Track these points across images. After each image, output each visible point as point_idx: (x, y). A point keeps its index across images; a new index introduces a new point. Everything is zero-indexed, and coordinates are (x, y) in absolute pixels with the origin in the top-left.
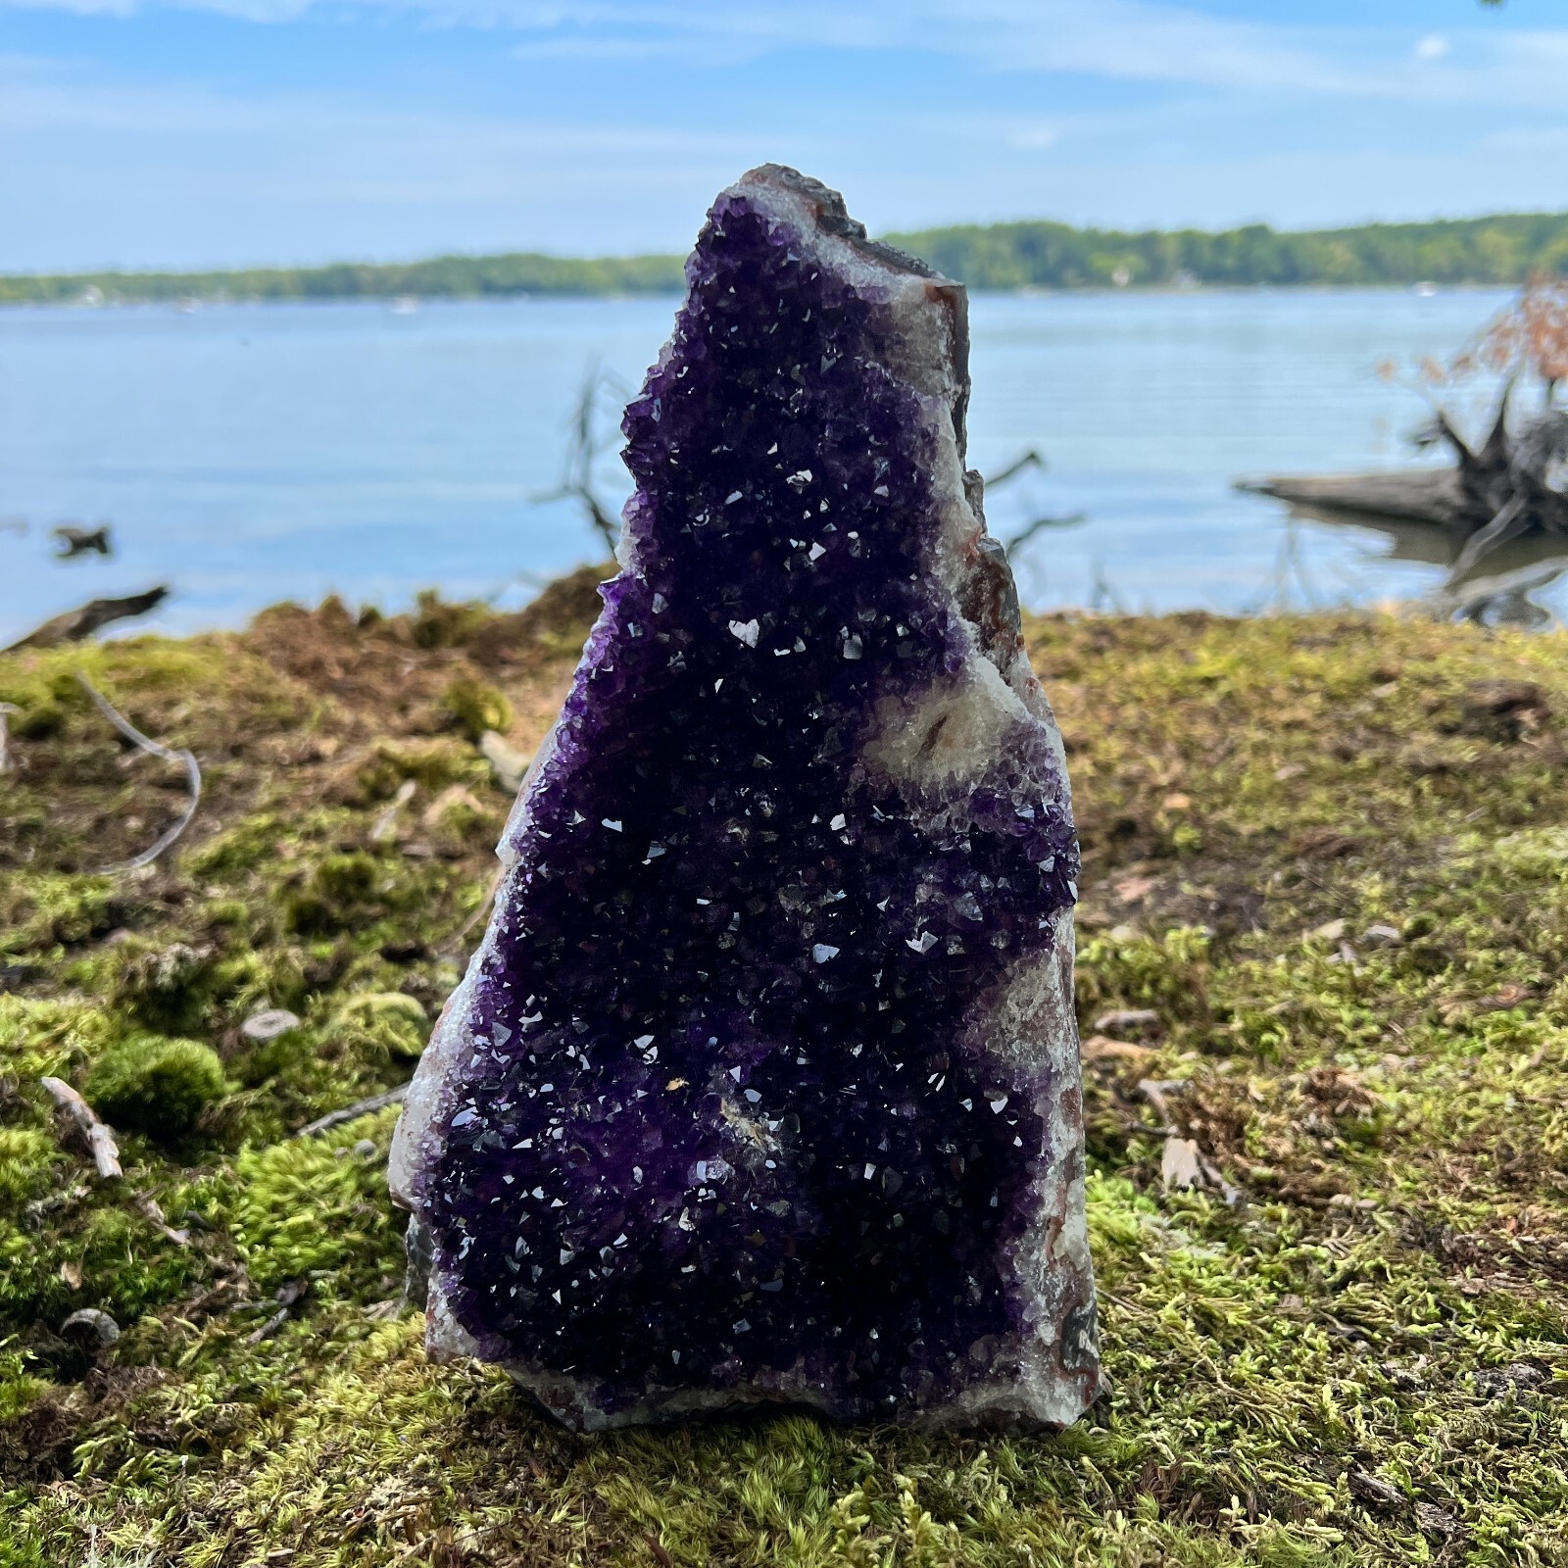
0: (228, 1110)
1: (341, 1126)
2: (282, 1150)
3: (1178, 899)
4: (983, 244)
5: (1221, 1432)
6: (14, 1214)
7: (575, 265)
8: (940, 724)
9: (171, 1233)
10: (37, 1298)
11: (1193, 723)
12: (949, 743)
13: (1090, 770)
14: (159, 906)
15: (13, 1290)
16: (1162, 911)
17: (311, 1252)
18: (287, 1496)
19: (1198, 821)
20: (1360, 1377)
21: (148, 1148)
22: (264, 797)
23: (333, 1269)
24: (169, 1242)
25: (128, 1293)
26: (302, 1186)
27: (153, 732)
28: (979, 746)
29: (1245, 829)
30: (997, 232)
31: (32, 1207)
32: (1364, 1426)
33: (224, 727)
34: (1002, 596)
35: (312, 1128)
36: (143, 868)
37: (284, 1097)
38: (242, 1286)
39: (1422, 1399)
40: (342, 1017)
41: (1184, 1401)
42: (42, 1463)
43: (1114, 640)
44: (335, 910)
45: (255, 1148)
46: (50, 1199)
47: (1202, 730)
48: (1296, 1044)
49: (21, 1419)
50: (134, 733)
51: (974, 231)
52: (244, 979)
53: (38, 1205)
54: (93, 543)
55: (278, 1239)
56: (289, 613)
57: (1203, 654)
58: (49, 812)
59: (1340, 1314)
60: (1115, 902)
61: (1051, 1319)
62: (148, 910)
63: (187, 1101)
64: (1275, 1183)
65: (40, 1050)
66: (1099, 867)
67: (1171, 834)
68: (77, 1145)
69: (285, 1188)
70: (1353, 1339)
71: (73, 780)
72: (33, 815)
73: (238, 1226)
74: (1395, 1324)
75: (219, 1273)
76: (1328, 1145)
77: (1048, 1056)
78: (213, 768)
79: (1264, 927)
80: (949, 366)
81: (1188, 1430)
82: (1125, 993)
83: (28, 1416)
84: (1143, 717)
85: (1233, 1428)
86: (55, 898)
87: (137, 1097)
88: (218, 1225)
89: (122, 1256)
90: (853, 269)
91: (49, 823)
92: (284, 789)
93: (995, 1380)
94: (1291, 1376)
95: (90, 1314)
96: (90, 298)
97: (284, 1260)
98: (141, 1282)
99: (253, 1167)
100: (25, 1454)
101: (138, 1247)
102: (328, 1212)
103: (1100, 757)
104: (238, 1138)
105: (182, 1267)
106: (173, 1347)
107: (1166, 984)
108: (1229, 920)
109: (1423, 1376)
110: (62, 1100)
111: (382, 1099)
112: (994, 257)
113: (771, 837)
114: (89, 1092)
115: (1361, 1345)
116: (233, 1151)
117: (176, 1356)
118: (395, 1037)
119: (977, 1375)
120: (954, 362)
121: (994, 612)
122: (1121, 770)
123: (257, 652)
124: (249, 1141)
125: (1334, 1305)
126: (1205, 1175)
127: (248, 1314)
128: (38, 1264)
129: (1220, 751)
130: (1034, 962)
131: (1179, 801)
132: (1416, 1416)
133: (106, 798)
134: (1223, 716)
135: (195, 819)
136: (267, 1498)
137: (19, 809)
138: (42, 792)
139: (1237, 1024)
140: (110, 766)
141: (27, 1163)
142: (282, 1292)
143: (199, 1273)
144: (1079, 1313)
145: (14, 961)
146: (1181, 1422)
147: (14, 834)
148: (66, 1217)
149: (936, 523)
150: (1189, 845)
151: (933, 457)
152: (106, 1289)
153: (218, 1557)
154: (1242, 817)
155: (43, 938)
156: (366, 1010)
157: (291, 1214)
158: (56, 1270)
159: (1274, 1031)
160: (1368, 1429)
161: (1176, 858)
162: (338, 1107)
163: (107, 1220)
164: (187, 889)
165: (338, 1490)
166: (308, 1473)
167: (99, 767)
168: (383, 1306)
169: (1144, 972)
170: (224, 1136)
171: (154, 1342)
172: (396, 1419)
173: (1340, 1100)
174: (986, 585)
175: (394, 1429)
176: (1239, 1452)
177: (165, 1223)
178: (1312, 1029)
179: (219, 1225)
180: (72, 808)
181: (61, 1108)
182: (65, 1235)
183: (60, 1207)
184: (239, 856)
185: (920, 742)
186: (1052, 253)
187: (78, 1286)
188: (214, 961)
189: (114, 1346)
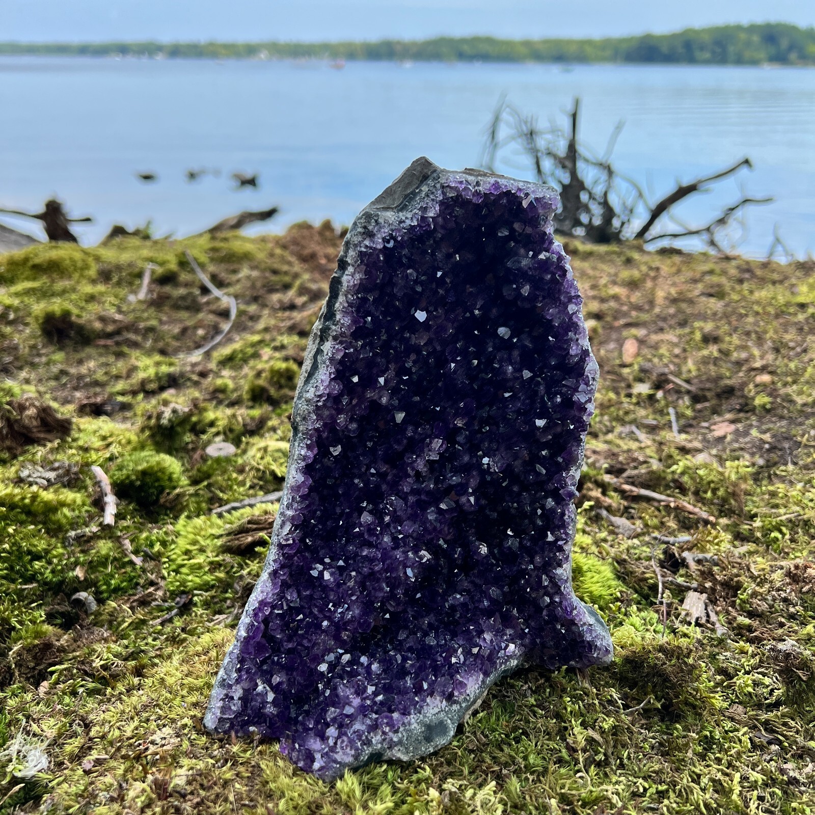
0: (178, 495)
1: (233, 512)
2: (199, 521)
3: (747, 439)
4: (743, 36)
5: (658, 792)
6: (61, 536)
7: (509, 44)
9: (133, 557)
10: (62, 582)
11: (786, 331)
13: (716, 354)
14: (195, 378)
15: (50, 576)
16: (736, 445)
17: (198, 580)
18: (118, 724)
19: (773, 393)
20: (763, 772)
21: (135, 510)
22: (261, 325)
23: (206, 591)
24: (131, 563)
25: (104, 587)
26: (203, 543)
27: (220, 284)
29: (800, 400)
30: (753, 29)
31: (69, 534)
32: (756, 805)
33: (253, 287)
35: (219, 510)
36: (196, 357)
37: (211, 491)
38: (160, 593)
39: (802, 793)
40: (252, 452)
41: (642, 766)
42: (40, 671)
43: (753, 275)
44: (273, 392)
45: (189, 517)
46: (79, 531)
47: (790, 336)
48: (793, 540)
49: (35, 646)
50: (210, 286)
51: (739, 28)
52: (212, 424)
53: (72, 534)
54: (251, 182)
55: (184, 570)
56: (305, 227)
57: (804, 289)
58: (161, 322)
59: (766, 723)
60: (709, 436)
62: (189, 379)
63: (156, 488)
64: (750, 629)
65: (97, 450)
66: (707, 413)
67: (753, 399)
68: (99, 504)
69: (194, 543)
70: (770, 743)
71: (176, 307)
72: (154, 323)
73: (166, 560)
74: (800, 739)
75: (152, 583)
76: (792, 610)
78: (243, 307)
79: (795, 464)
81: (638, 787)
82: (696, 493)
83: (37, 645)
84: (756, 324)
85: (667, 791)
86: (146, 368)
87: (132, 483)
88: (158, 557)
89: (106, 567)
91: (159, 328)
92: (272, 322)
94: (719, 761)
95: (83, 595)
96: (262, 56)
97: (183, 583)
98: (113, 582)
99: (182, 528)
100: (32, 664)
101: (115, 563)
102: (212, 559)
103: (724, 346)
104: (181, 511)
105: (134, 577)
106: (120, 619)
107: (721, 493)
108: (774, 456)
109: (808, 778)
110: (98, 479)
111: (259, 499)
112: (748, 44)
114: (111, 477)
115: (774, 748)
116: (176, 518)
117: (120, 624)
118: (274, 467)
122: (735, 355)
123: (284, 247)
124: (186, 514)
125: (764, 717)
126: (708, 616)
127: (160, 609)
128: (66, 564)
129: (799, 349)
131: (765, 378)
132: (794, 805)
133: (190, 317)
134: (806, 328)
135: (229, 332)
136: (110, 722)
137: (148, 319)
138: (160, 311)
139: (758, 523)
140: (194, 301)
141: (73, 510)
142: (178, 599)
143: (142, 581)
145: (120, 399)
146: (635, 780)
147: (143, 331)
148: (85, 542)
150: (763, 406)
152: (94, 584)
153: (77, 751)
154: (801, 393)
155: (135, 388)
156: (265, 449)
157: (193, 558)
158: (74, 570)
159: (781, 532)
160: (757, 808)
161: (754, 414)
162: (236, 500)
163: (104, 547)
164: (211, 371)
165: (143, 727)
166: (132, 713)
167: (189, 301)
168: (221, 617)
169: (709, 483)
170: (175, 509)
171: (111, 615)
172: (184, 693)
173: (807, 584)
175: (183, 697)
176: (665, 809)
177: (132, 552)
178: (806, 533)
179: (156, 557)
180: (171, 321)
181: (97, 484)
182: (82, 551)
183: (83, 536)
184: (240, 356)
186: (784, 43)
187: (82, 579)
188: (191, 414)
189: (92, 614)
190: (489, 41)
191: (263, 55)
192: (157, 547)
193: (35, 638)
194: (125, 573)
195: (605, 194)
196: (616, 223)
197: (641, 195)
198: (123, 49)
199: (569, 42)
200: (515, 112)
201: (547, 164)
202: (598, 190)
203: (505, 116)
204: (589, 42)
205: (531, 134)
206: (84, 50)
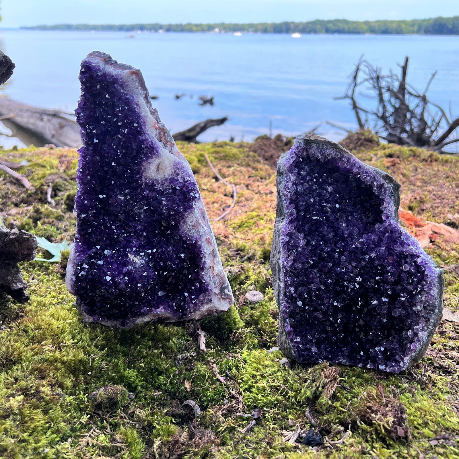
2: (256, 353)
8: (159, 165)
9: (220, 377)
12: (162, 169)
15: (170, 387)
17: (264, 399)
22: (254, 205)
23: (271, 408)
24: (218, 380)
25: (204, 398)
26: (263, 371)
28: (169, 168)
31: (178, 356)
34: (166, 135)
38: (240, 406)
45: (249, 349)
46: (184, 355)
49: (169, 442)
50: (219, 176)
54: (210, 102)
55: (254, 390)
61: (216, 288)
68: (193, 335)
69: (257, 370)
73: (241, 381)
75: (233, 397)
77: (199, 232)
80: (140, 88)
88: (235, 378)
89: (204, 383)
90: (113, 71)
93: (207, 303)
95: (191, 402)
98: (208, 394)
99: (247, 357)
101: (209, 380)
102: (271, 384)
104: (243, 344)
105: (222, 391)
106: (217, 423)
113: (128, 197)
116: (241, 349)
117: (217, 427)
119: (203, 303)
120: (141, 86)
121: (165, 139)
123: (254, 151)
124: (247, 346)
127: (242, 418)
128: (178, 379)
130: (191, 212)
141: (178, 339)
142: (253, 412)
143: (227, 395)
144: (224, 286)
148: (188, 363)
149: (145, 122)
151: (140, 108)
152: (197, 395)
157: (258, 381)
158: (183, 383)
163: (200, 368)
170: (239, 342)
171: (211, 420)
174: (162, 133)
177: (218, 373)
179: (233, 378)
182: (188, 370)
183: (186, 359)
185: (155, 170)
187: (189, 390)
188: (240, 274)
189: (198, 417)
190: (345, 22)
191: (217, 30)
192: (234, 370)
193: (168, 436)
194: (215, 388)
195: (422, 114)
196: (428, 131)
197: (444, 114)
198: (142, 28)
199: (392, 22)
200: (368, 66)
201: (386, 96)
202: (418, 111)
203: (362, 67)
204: (404, 22)
205: (378, 78)
206: (121, 28)
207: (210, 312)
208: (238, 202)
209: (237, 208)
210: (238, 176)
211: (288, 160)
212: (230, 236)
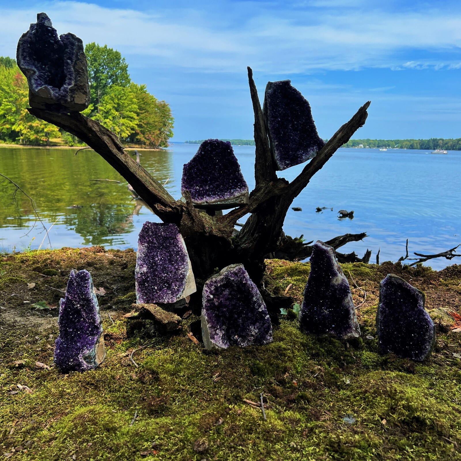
0: (363, 346)
2: (368, 352)
8: (337, 279)
9: (354, 357)
12: (338, 281)
17: (370, 364)
23: (372, 366)
28: (340, 281)
38: (361, 365)
55: (366, 361)
61: (354, 327)
63: (358, 343)
69: (368, 356)
73: (362, 359)
93: (350, 333)
97: (366, 364)
98: (349, 361)
99: (365, 353)
116: (363, 351)
142: (365, 367)
143: (356, 362)
157: (368, 359)
179: (359, 358)
185: (336, 281)
194: (352, 360)
207: (351, 337)
208: (367, 300)
209: (366, 304)
210: (368, 286)
211: (384, 282)
212: (361, 316)
